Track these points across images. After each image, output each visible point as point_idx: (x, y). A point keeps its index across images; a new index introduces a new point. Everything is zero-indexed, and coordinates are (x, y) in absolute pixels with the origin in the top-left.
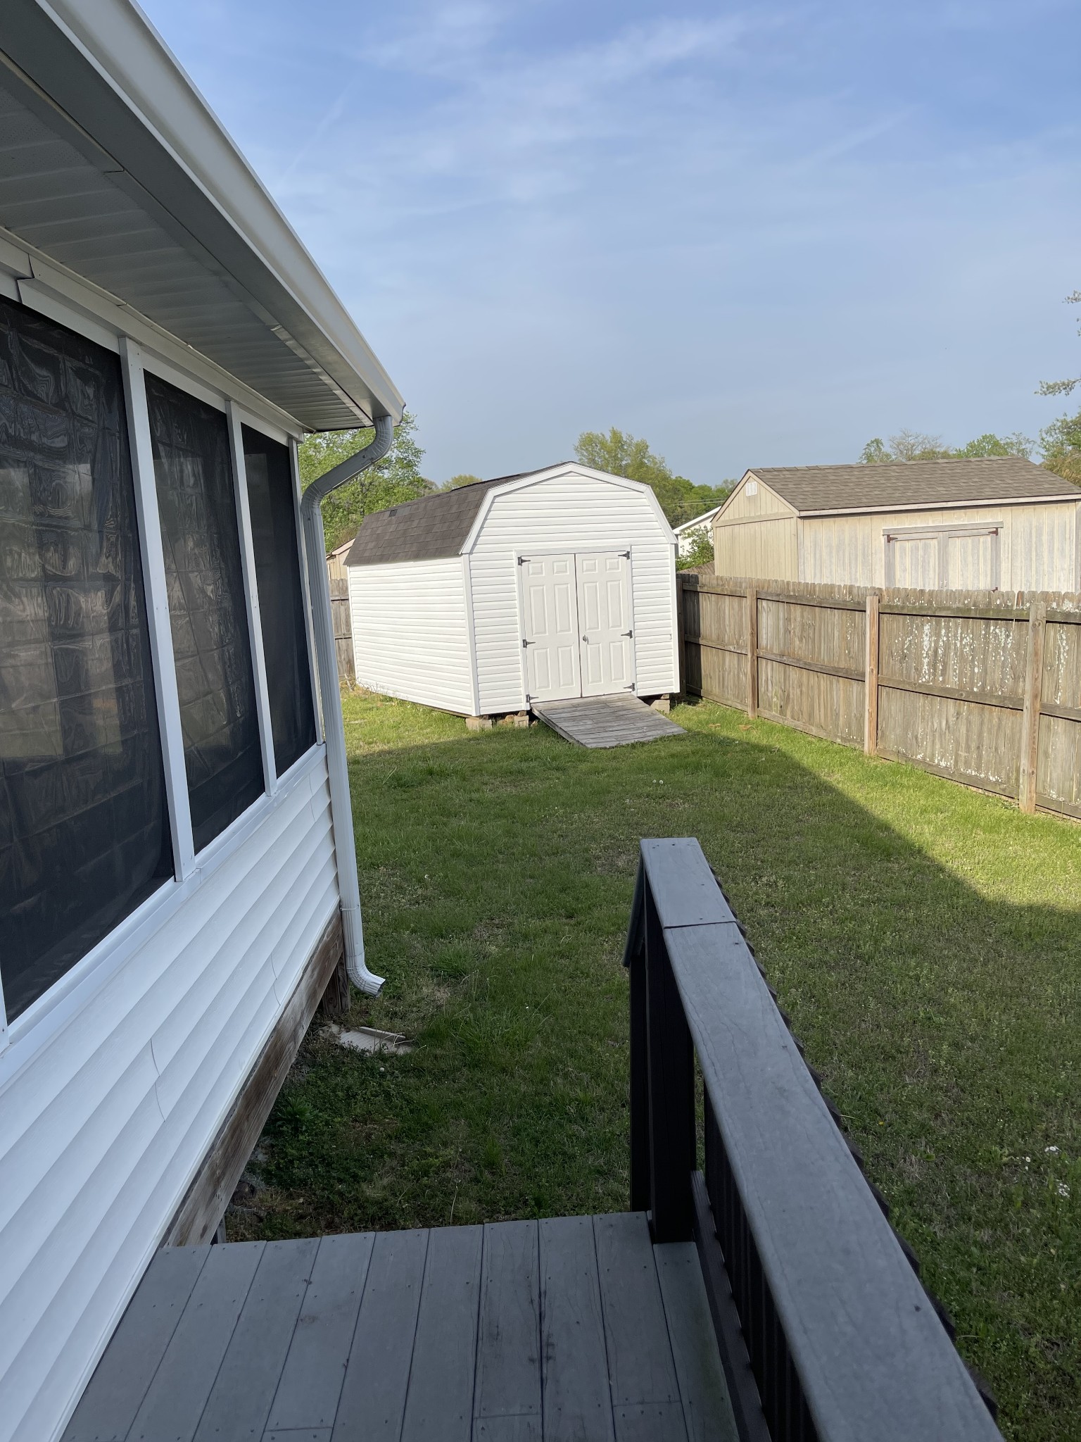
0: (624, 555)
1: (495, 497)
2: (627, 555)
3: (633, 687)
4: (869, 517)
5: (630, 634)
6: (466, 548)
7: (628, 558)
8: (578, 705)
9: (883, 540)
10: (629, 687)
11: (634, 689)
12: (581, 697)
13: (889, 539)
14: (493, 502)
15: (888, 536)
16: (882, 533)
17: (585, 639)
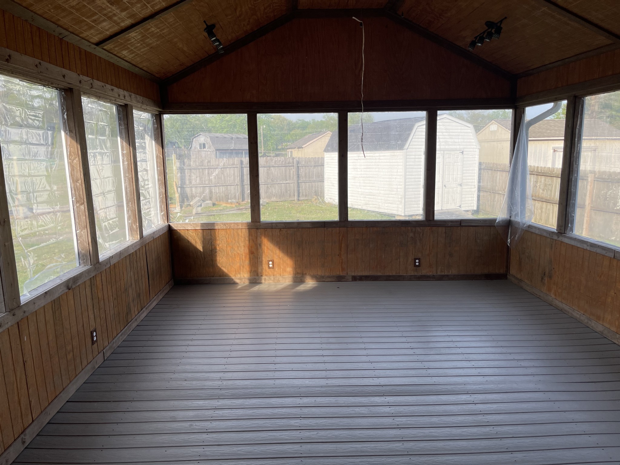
0: (461, 152)
1: (418, 126)
2: (462, 153)
3: (460, 206)
4: (547, 141)
5: (461, 185)
6: (406, 146)
7: (463, 154)
8: (441, 213)
9: (552, 151)
10: (459, 207)
11: (460, 207)
12: (442, 210)
13: (555, 151)
14: (417, 129)
15: (554, 149)
16: (552, 148)
17: (445, 186)
